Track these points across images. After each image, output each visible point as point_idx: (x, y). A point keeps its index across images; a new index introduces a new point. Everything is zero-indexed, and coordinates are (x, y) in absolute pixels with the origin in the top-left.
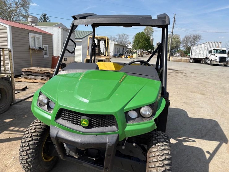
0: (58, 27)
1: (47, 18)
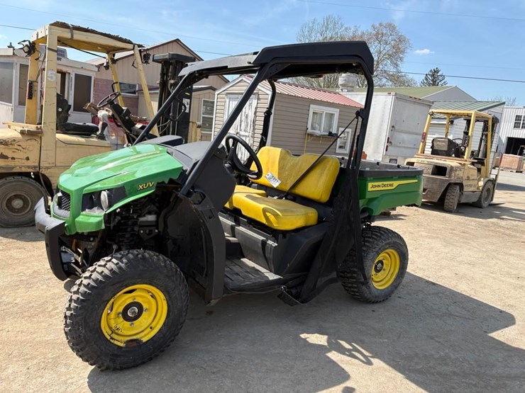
0: (386, 93)
1: (441, 78)
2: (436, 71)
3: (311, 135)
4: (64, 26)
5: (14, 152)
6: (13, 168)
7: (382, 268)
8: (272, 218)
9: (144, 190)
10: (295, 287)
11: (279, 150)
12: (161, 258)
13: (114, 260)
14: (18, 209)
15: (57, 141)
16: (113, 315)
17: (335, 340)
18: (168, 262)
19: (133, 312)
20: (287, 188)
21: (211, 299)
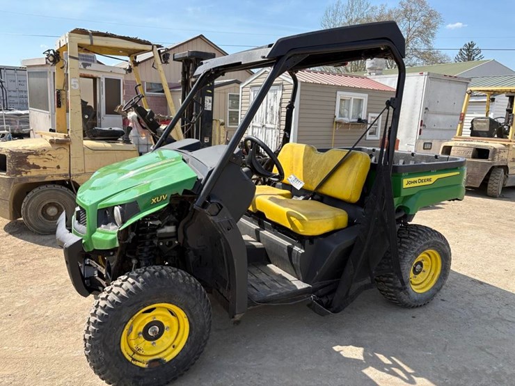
0: (418, 74)
1: (476, 52)
2: (471, 45)
3: (339, 123)
4: (83, 32)
5: (45, 161)
6: (45, 177)
7: (421, 270)
8: (297, 223)
9: (157, 204)
10: (326, 295)
11: (303, 146)
12: (180, 274)
13: (130, 279)
14: (53, 217)
15: (85, 148)
16: (133, 335)
17: (373, 353)
18: (187, 278)
19: (154, 332)
20: (313, 187)
21: (235, 314)
